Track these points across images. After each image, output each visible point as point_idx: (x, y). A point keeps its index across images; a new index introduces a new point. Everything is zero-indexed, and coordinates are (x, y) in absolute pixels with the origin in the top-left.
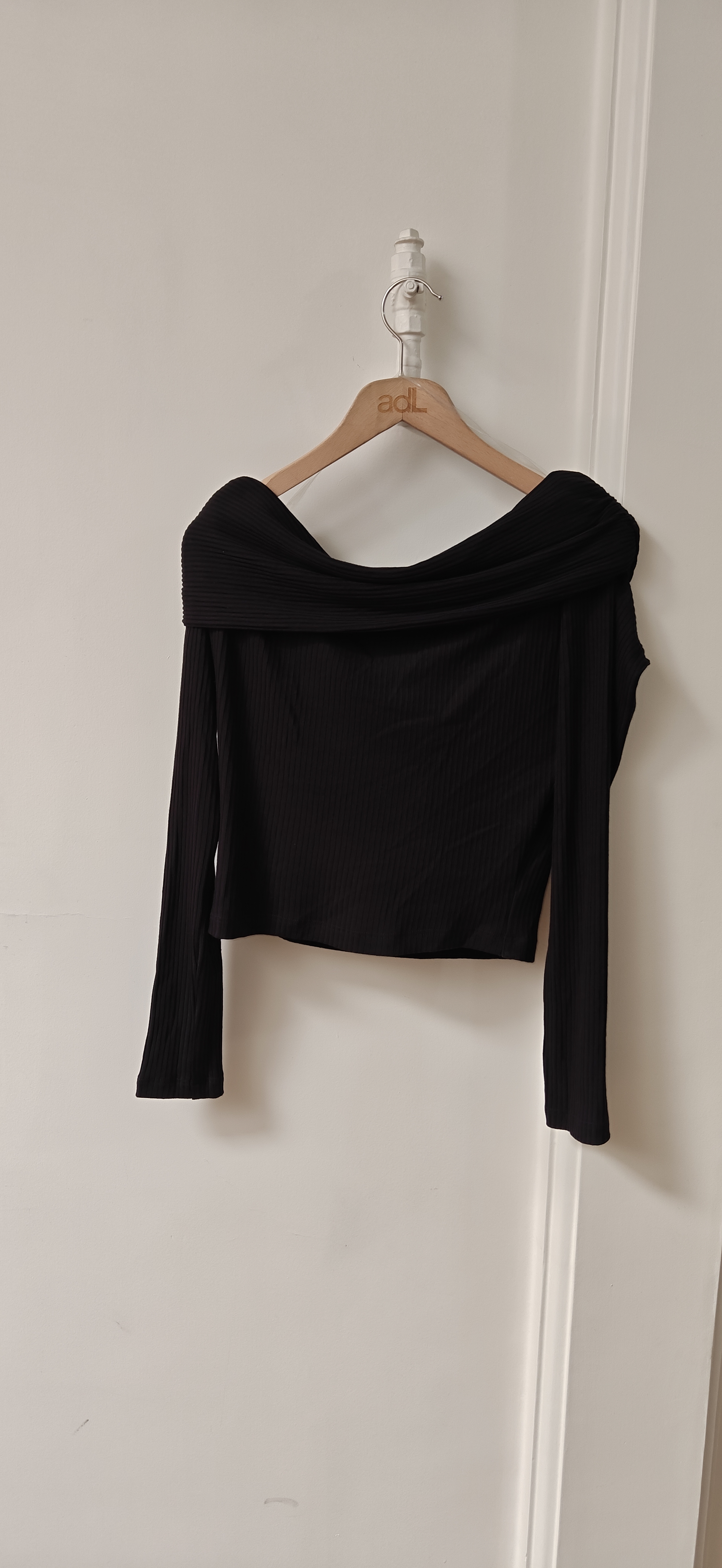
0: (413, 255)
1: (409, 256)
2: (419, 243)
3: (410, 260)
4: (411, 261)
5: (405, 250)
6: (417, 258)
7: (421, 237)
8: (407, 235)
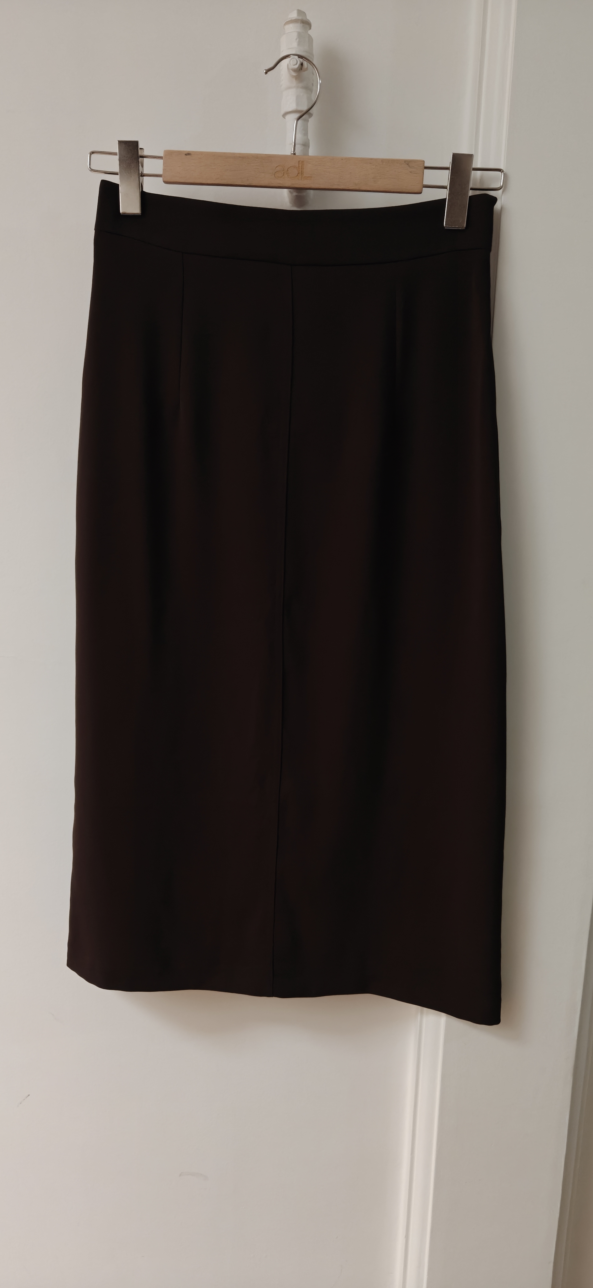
0: (299, 35)
1: (295, 35)
2: (306, 24)
3: (296, 39)
4: (298, 40)
5: (293, 30)
6: (304, 38)
7: (309, 17)
8: (294, 15)
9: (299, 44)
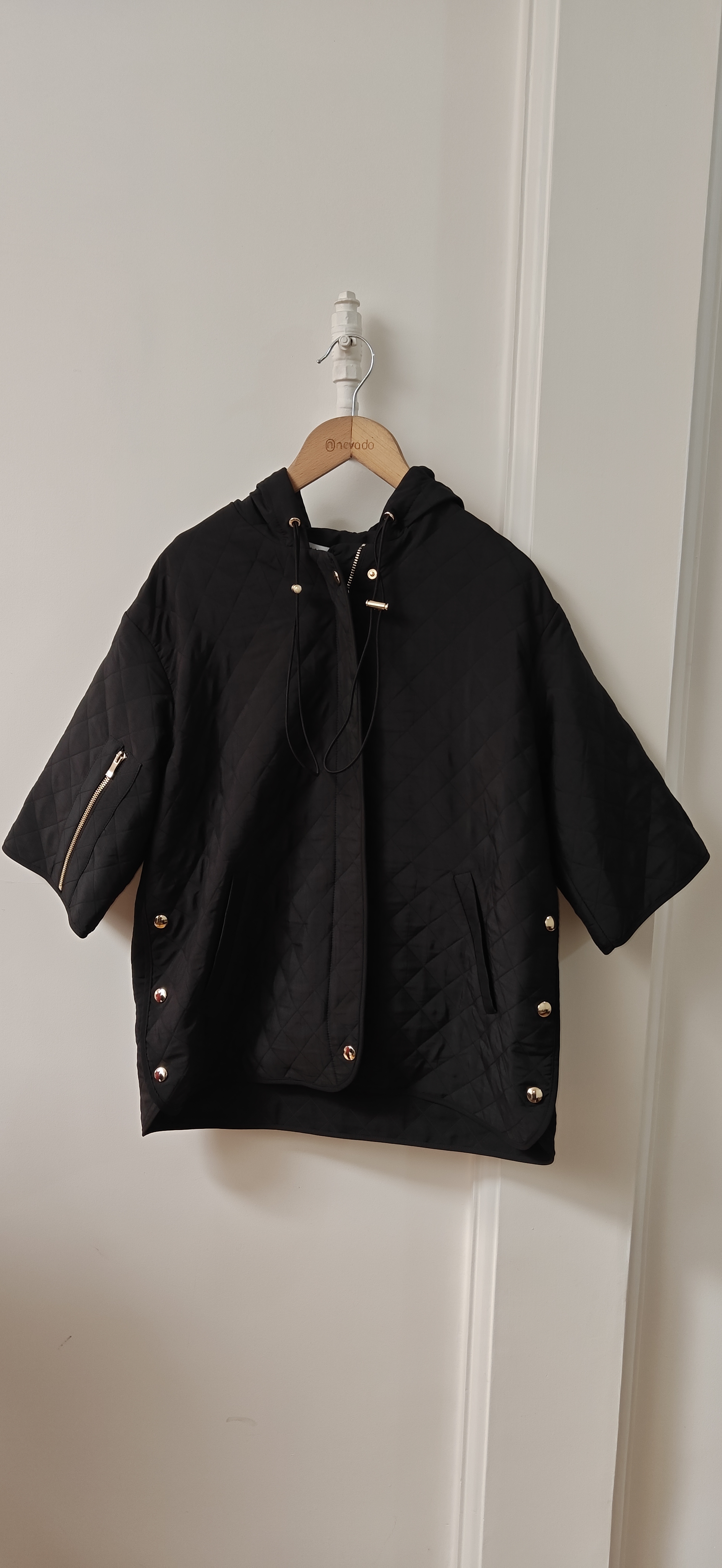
7: (358, 297)
9: (348, 323)
